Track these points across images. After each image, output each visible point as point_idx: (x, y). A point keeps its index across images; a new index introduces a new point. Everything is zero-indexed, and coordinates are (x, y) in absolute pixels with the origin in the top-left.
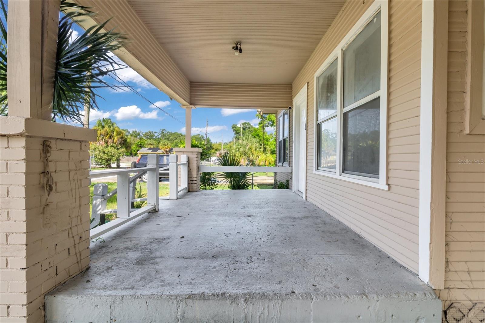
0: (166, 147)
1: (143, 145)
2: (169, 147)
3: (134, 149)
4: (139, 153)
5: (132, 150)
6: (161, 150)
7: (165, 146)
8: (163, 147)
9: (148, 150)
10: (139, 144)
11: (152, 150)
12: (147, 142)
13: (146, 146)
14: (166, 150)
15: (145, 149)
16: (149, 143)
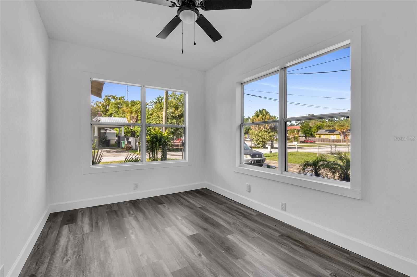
0: (343, 127)
1: (322, 127)
2: (345, 128)
3: (313, 131)
4: (316, 135)
5: (312, 132)
6: (337, 131)
7: (341, 127)
8: (340, 128)
9: (325, 131)
10: (318, 126)
11: (328, 132)
12: (326, 124)
13: (325, 128)
14: (343, 131)
15: (323, 130)
16: (327, 125)
